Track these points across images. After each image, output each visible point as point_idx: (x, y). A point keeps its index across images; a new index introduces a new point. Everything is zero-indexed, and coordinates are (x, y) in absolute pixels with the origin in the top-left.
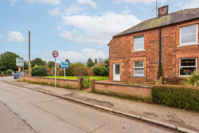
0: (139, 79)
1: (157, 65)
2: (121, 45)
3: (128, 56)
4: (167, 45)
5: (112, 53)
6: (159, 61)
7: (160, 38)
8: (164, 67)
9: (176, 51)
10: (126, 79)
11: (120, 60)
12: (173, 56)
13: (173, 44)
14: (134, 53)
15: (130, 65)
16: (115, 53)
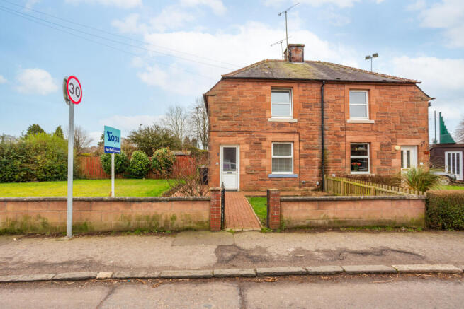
0: (284, 181)
1: (317, 153)
2: (242, 101)
3: (259, 130)
4: (332, 117)
5: (216, 119)
6: (321, 146)
7: (322, 101)
8: (330, 157)
9: (345, 129)
10: (254, 184)
11: (241, 138)
12: (341, 137)
13: (341, 115)
14: (273, 123)
15: (264, 151)
16: (226, 118)
